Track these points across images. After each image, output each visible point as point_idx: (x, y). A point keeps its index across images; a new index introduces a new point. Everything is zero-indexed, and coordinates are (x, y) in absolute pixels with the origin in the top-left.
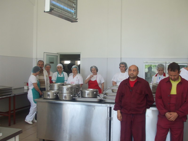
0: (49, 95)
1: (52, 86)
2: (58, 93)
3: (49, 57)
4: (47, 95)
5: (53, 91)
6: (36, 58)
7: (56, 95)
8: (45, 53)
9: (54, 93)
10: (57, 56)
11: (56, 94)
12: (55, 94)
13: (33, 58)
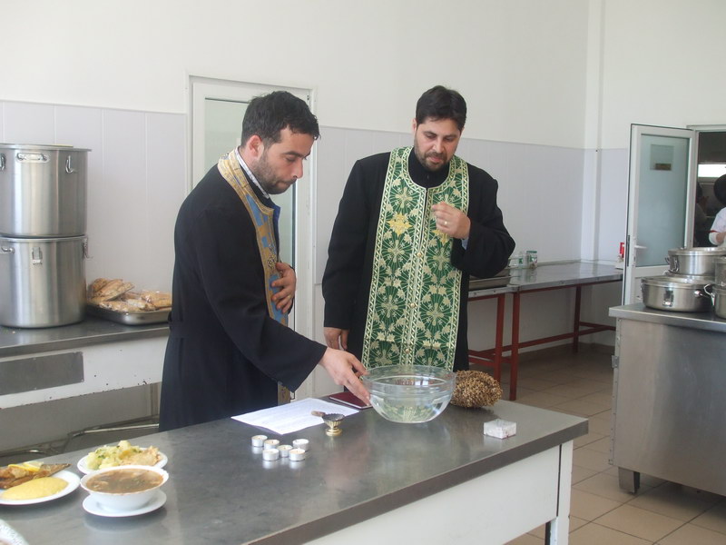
0: (669, 295)
1: (680, 259)
2: (710, 289)
3: (652, 145)
4: (662, 293)
5: (685, 280)
6: (596, 148)
7: (700, 297)
8: (635, 128)
9: (691, 289)
10: (688, 139)
11: (701, 290)
12: (697, 293)
13: (583, 150)
